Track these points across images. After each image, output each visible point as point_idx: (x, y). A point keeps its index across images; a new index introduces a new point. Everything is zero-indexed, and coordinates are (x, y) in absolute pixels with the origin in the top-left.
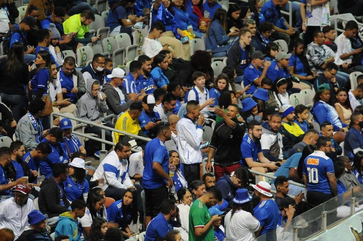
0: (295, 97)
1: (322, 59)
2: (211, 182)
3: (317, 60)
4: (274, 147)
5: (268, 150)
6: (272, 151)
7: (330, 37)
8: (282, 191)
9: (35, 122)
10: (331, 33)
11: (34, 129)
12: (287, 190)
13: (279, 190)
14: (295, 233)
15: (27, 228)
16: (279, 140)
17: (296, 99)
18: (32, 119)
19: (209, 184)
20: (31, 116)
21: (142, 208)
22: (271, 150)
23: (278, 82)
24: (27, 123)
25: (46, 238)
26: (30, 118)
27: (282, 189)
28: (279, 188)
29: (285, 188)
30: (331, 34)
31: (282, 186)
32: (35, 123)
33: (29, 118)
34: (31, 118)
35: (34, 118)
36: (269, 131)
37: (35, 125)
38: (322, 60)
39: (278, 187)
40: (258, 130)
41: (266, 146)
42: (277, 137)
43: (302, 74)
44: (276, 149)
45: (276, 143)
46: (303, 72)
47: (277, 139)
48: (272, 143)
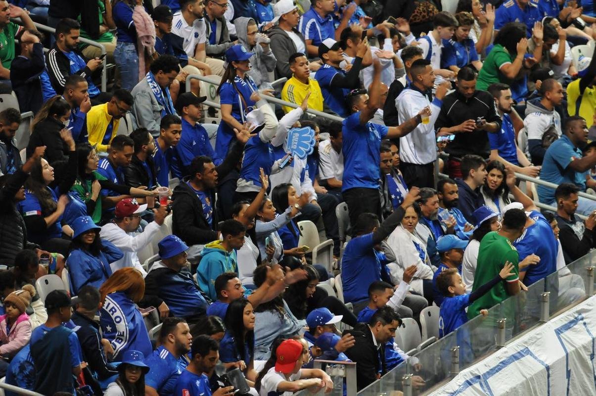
0: (580, 51)
2: (453, 192)
4: (548, 135)
5: (540, 140)
6: (546, 141)
9: (157, 91)
11: (157, 103)
12: (573, 208)
14: (591, 277)
15: (158, 265)
16: (557, 123)
18: (153, 87)
19: (449, 195)
20: (151, 82)
21: (337, 233)
22: (544, 141)
24: (145, 94)
25: (188, 282)
26: (150, 84)
28: (562, 203)
32: (159, 92)
33: (148, 85)
34: (152, 84)
35: (156, 85)
36: (541, 109)
37: (159, 96)
40: (508, 98)
41: (536, 134)
42: (553, 118)
43: (590, 14)
44: (552, 138)
45: (552, 128)
46: (592, 10)
47: (553, 121)
48: (546, 129)
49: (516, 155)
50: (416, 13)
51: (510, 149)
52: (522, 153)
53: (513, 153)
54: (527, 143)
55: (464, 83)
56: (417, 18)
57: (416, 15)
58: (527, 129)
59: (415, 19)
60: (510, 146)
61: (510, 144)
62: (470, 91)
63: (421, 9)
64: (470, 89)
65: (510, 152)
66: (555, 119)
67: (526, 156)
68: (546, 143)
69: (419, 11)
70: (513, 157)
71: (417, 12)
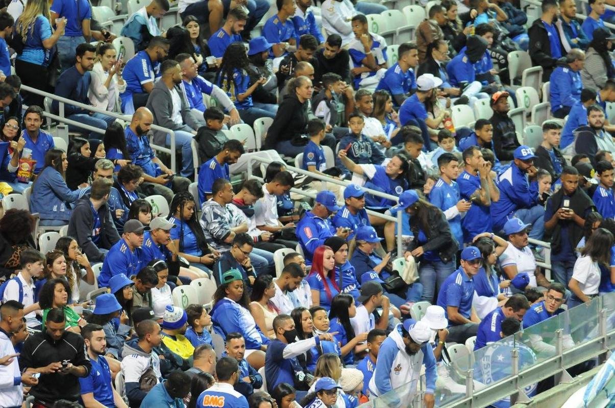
1: (225, 227)
3: (218, 229)
4: (146, 377)
5: (137, 383)
16: (155, 366)
17: (183, 294)
22: (142, 384)
36: (138, 351)
38: (227, 229)
40: (100, 339)
41: (133, 377)
42: (152, 360)
43: (194, 253)
44: (150, 380)
45: (149, 370)
46: (195, 249)
47: (151, 363)
48: (143, 371)
49: (113, 398)
50: (13, 258)
51: (106, 392)
52: (119, 396)
53: (109, 396)
54: (124, 386)
55: (53, 325)
56: (14, 262)
57: (13, 260)
58: (123, 372)
59: (12, 264)
60: (106, 389)
61: (106, 386)
62: (58, 333)
63: (18, 253)
64: (58, 331)
65: (106, 395)
66: (153, 361)
67: (124, 399)
68: (144, 386)
69: (16, 255)
70: (109, 400)
71: (15, 257)
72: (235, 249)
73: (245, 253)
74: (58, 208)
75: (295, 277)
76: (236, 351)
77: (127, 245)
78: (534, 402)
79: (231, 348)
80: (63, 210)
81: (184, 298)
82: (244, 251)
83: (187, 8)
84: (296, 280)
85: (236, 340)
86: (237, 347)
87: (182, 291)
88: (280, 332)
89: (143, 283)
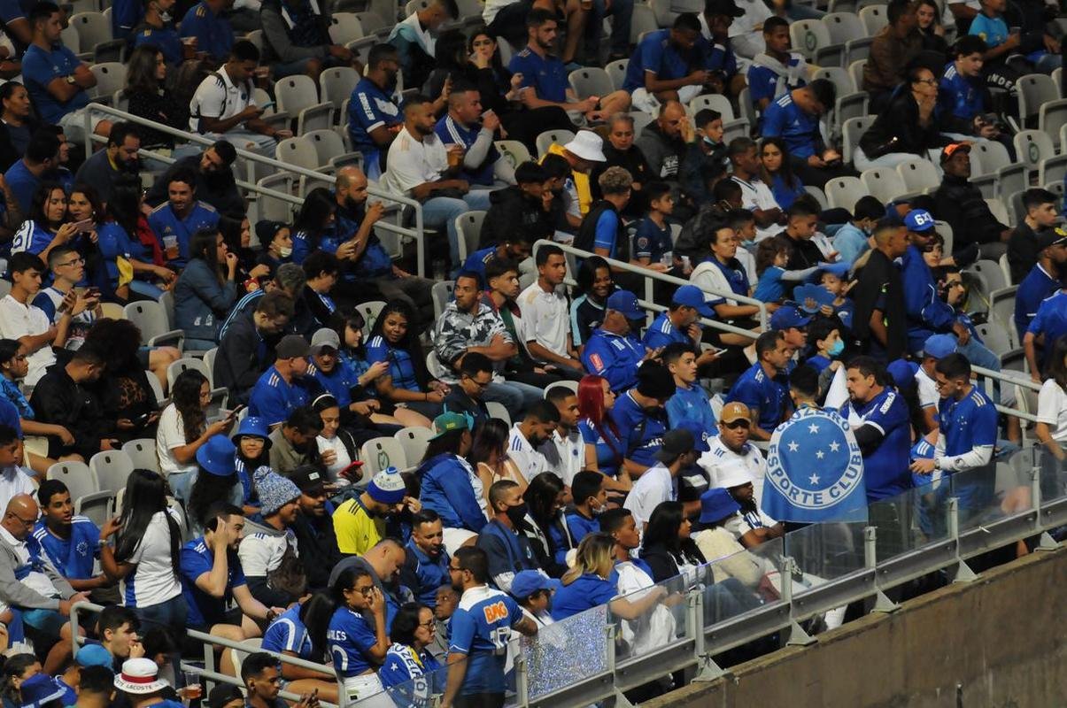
1: (455, 345)
3: (444, 348)
7: (502, 290)
8: (261, 691)
10: (507, 279)
13: (252, 688)
17: (381, 451)
23: (313, 404)
27: (263, 686)
29: (269, 684)
30: (507, 282)
31: (259, 679)
38: (456, 349)
39: (250, 682)
72: (465, 381)
73: (482, 385)
74: (203, 322)
75: (546, 421)
76: (430, 541)
77: (279, 376)
78: (901, 610)
79: (421, 536)
80: (209, 324)
81: (382, 457)
82: (480, 381)
83: (498, 15)
84: (548, 427)
85: (430, 525)
86: (431, 536)
87: (379, 446)
88: (501, 509)
89: (302, 432)
